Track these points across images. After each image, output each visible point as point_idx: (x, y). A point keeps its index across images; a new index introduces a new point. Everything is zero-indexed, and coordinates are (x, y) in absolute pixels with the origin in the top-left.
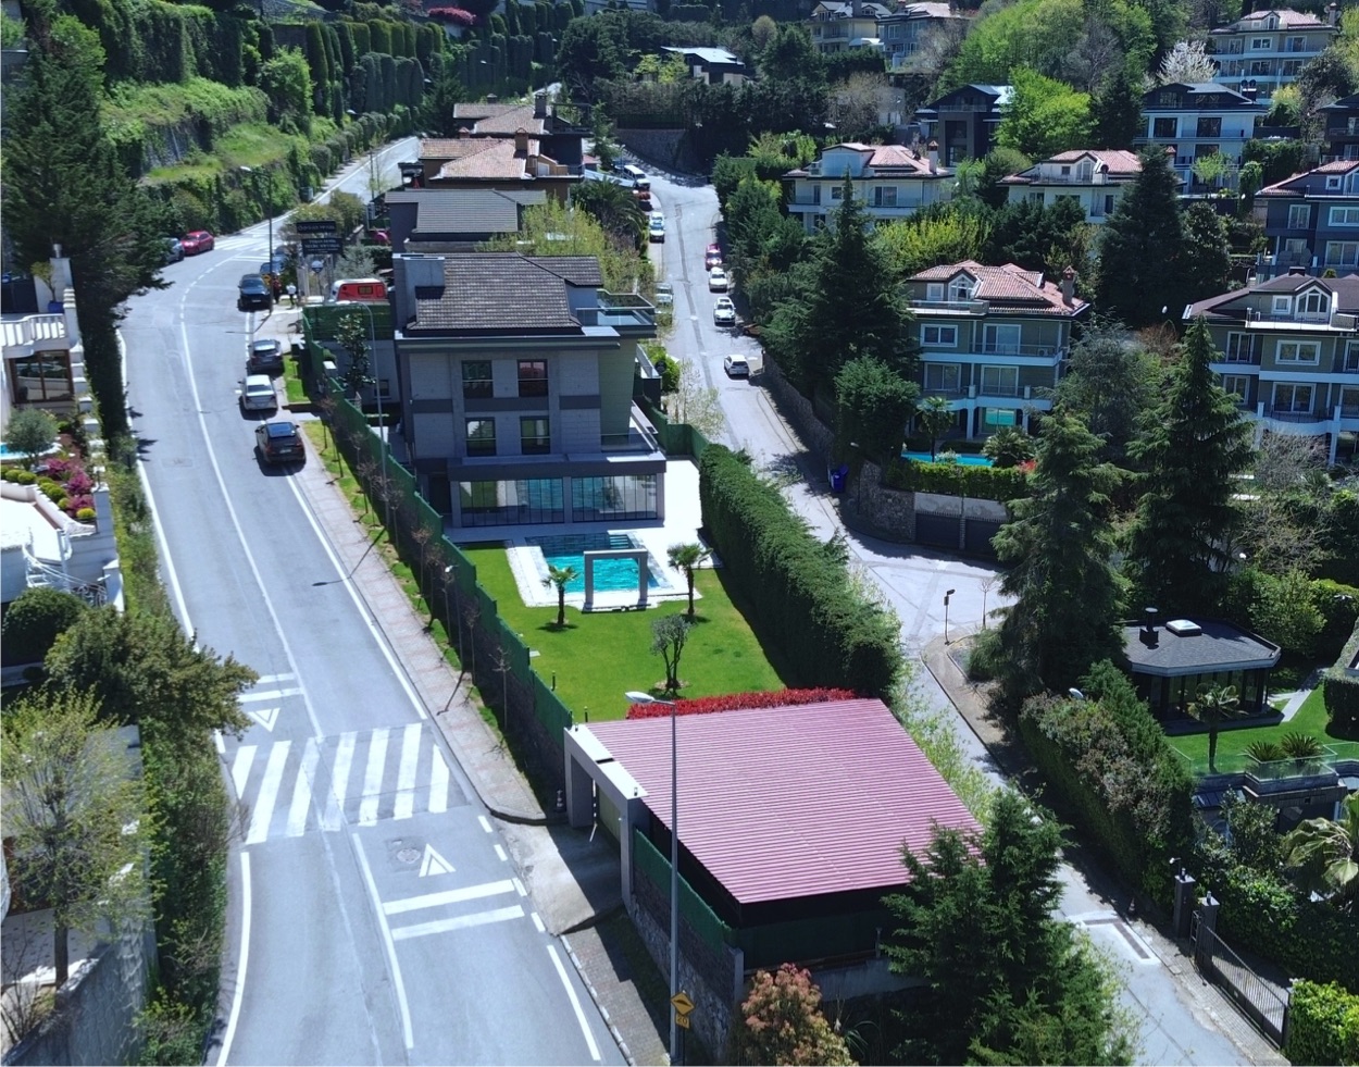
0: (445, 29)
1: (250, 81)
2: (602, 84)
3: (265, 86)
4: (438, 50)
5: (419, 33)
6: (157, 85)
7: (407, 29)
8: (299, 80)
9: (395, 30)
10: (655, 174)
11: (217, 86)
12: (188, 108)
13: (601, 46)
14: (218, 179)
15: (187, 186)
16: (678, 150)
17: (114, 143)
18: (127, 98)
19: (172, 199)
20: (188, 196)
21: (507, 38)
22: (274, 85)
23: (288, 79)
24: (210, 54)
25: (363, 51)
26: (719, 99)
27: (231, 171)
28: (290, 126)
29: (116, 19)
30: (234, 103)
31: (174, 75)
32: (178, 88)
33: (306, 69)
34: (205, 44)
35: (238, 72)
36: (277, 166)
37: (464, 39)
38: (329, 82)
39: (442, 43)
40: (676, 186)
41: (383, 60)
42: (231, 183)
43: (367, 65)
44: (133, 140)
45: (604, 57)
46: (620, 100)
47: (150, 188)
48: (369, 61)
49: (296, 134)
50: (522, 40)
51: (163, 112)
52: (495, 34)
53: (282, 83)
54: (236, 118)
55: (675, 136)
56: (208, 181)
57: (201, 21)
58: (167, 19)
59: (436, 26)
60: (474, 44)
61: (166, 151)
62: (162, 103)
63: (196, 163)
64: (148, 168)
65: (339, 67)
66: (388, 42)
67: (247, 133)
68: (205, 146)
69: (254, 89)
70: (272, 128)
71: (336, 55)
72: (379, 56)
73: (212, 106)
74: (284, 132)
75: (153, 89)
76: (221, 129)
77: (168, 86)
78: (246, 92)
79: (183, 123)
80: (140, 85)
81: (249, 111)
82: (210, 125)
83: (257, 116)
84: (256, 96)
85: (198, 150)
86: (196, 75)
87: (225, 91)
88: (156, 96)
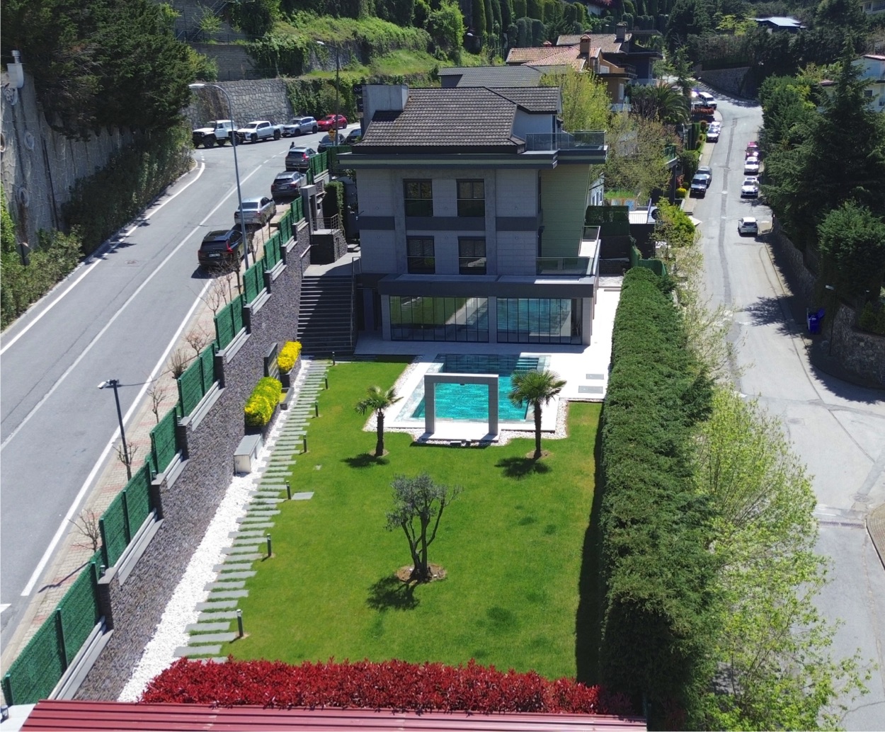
0: (588, 8)
1: (419, 24)
2: (691, 39)
3: (429, 29)
4: (580, 21)
5: (566, 8)
6: (336, 18)
8: (453, 23)
10: (723, 99)
11: (390, 24)
12: (355, 33)
13: (696, 15)
14: (363, 80)
15: (335, 84)
16: (743, 82)
17: (277, 48)
18: (304, 22)
19: (320, 92)
20: (332, 89)
21: (635, 16)
22: (436, 27)
23: (445, 22)
24: (388, 4)
25: (519, 15)
26: (777, 43)
27: (376, 76)
28: (441, 55)
30: (398, 35)
31: (354, 13)
32: (354, 22)
33: (459, 17)
35: (409, 17)
36: (419, 77)
37: (603, 15)
38: (485, 33)
39: (584, 17)
40: (736, 106)
41: (534, 23)
43: (521, 26)
44: (296, 48)
45: (698, 22)
46: (703, 49)
47: (302, 81)
48: (522, 22)
49: (445, 60)
50: (646, 18)
51: (331, 34)
52: (625, 13)
53: (441, 26)
54: (398, 46)
55: (741, 72)
56: (354, 81)
59: (581, 5)
60: (608, 19)
61: (328, 60)
62: (334, 28)
63: (352, 69)
64: (309, 70)
65: (497, 24)
66: (541, 11)
67: (403, 55)
68: (365, 61)
69: (421, 30)
70: (427, 55)
71: (496, 17)
72: (532, 20)
73: (377, 35)
74: (437, 58)
75: (329, 19)
76: (381, 51)
77: (345, 19)
78: (412, 31)
79: (347, 43)
80: (320, 15)
81: (410, 42)
82: (371, 47)
83: (416, 46)
84: (420, 34)
85: (359, 63)
86: (374, 16)
87: (393, 28)
88: (330, 23)
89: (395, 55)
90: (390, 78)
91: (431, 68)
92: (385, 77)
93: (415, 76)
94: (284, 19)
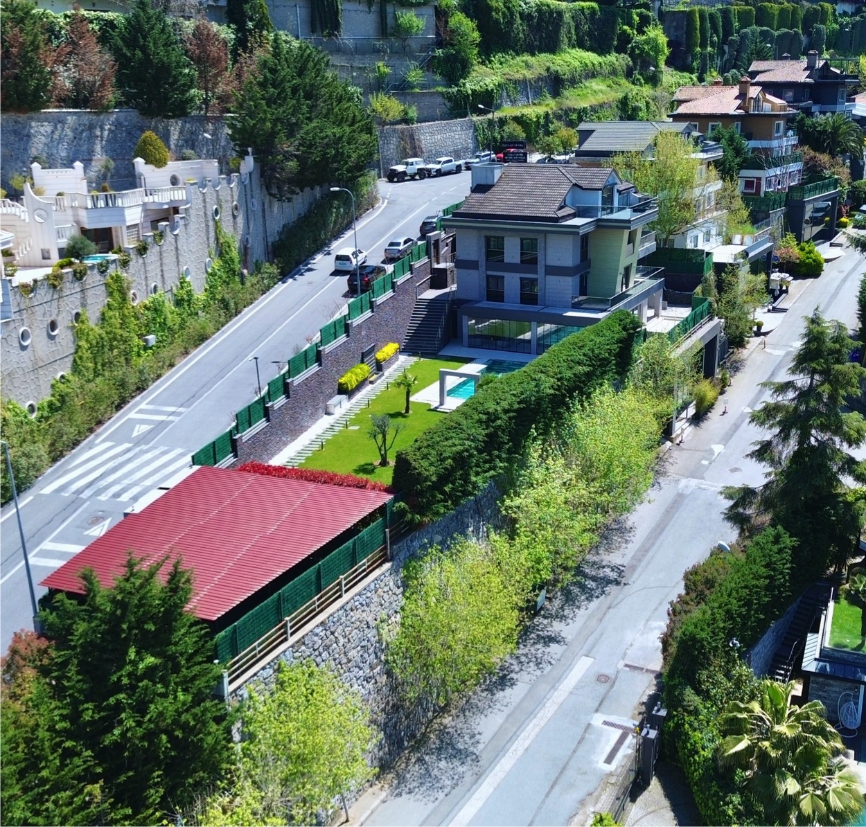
0: (837, 7)
1: (620, 50)
3: (631, 54)
4: (823, 22)
5: (807, 11)
6: (533, 54)
7: (795, 10)
8: (656, 47)
9: (783, 11)
11: (590, 54)
12: (548, 69)
14: (547, 115)
15: (518, 120)
17: (470, 92)
18: (501, 64)
19: (505, 128)
20: (515, 125)
22: (637, 52)
23: (647, 47)
24: (590, 34)
25: (744, 26)
27: (561, 109)
28: (638, 80)
29: (504, 13)
30: (594, 65)
31: (552, 47)
32: (551, 56)
33: (663, 40)
34: (586, 27)
35: (611, 44)
36: (607, 105)
37: (856, 13)
38: (698, 49)
39: (831, 17)
41: (762, 31)
42: (559, 117)
43: (743, 37)
44: (487, 90)
47: (489, 119)
48: (746, 34)
49: (641, 84)
51: (525, 72)
53: (642, 50)
54: (592, 73)
56: (538, 117)
57: (587, 12)
58: (551, 12)
59: (827, 5)
60: (862, 17)
61: (519, 97)
62: (528, 66)
63: (540, 104)
64: (499, 107)
65: (716, 38)
66: (773, 19)
67: (596, 85)
68: (556, 94)
69: (622, 55)
70: (623, 81)
71: (715, 30)
72: (759, 29)
73: (571, 67)
74: (633, 83)
75: (527, 57)
76: (573, 82)
77: (543, 55)
78: (612, 58)
79: (540, 79)
80: (518, 54)
81: (606, 70)
82: (563, 80)
83: (614, 72)
84: (621, 60)
85: (548, 96)
86: (574, 47)
87: (591, 57)
88: (526, 62)
89: (587, 84)
90: (575, 109)
91: (620, 95)
92: (570, 110)
93: (601, 106)
94: (483, 63)
